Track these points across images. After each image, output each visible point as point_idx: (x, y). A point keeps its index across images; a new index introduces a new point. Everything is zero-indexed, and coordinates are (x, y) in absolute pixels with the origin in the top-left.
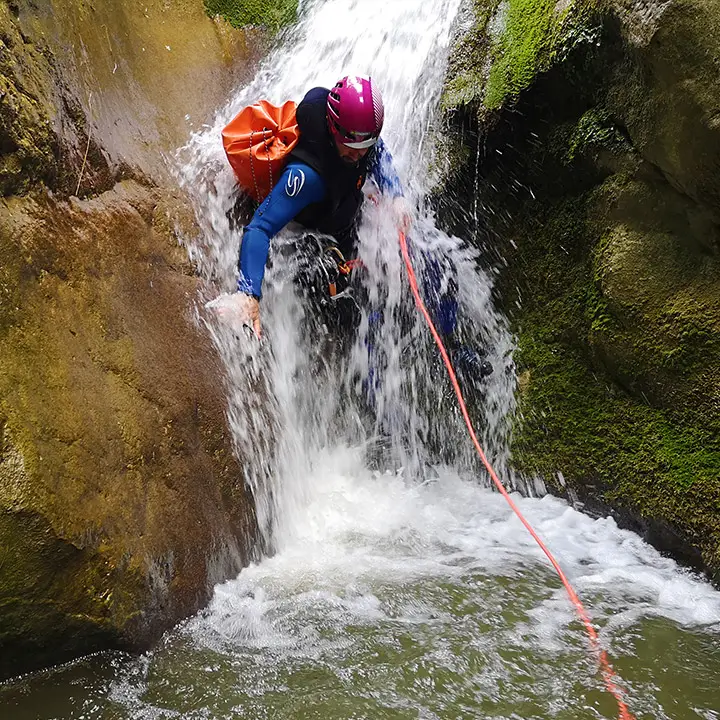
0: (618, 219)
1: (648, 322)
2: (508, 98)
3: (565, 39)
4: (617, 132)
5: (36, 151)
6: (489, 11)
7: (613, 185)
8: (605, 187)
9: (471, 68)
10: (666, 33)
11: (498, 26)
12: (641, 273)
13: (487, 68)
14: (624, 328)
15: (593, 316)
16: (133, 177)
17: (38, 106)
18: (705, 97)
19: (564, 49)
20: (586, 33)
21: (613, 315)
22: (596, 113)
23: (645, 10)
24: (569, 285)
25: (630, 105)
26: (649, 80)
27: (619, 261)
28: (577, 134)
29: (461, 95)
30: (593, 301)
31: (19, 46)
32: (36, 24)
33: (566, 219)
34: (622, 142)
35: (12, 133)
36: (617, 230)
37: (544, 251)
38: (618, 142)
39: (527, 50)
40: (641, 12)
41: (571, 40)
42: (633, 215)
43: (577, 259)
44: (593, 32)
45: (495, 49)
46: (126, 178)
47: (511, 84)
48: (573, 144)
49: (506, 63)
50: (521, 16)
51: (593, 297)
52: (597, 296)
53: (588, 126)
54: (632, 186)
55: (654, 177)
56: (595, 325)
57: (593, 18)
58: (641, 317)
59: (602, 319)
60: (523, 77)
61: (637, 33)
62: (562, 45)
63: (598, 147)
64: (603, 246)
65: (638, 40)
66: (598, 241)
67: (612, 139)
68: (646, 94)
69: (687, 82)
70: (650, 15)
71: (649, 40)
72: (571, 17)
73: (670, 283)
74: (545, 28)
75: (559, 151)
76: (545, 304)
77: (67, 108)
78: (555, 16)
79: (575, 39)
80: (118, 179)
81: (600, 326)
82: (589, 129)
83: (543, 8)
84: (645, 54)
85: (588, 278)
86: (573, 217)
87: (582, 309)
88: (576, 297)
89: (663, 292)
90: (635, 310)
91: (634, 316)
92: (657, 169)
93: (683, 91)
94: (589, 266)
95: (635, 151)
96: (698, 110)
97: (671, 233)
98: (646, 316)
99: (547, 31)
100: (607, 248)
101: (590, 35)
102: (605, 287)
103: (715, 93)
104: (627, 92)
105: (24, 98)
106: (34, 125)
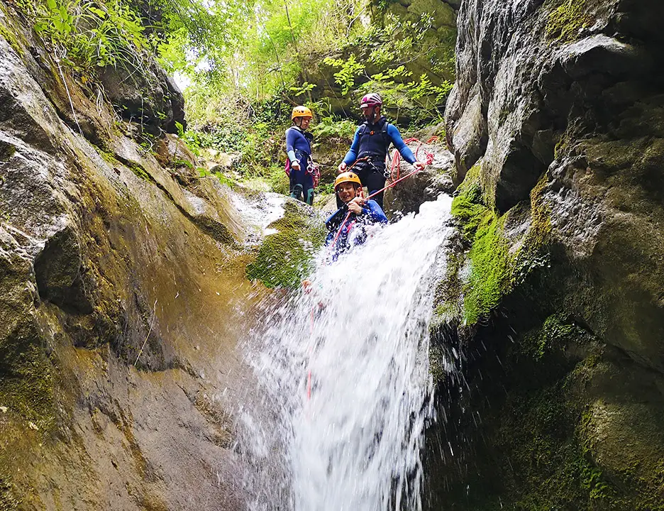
0: (594, 396)
1: (644, 484)
2: (481, 317)
3: (521, 268)
4: (578, 327)
5: (106, 318)
6: (458, 265)
7: (584, 368)
8: (576, 372)
9: (448, 300)
10: (604, 244)
11: (465, 273)
12: (626, 440)
13: (462, 299)
14: (622, 492)
15: (589, 486)
16: (183, 368)
17: (114, 288)
18: (649, 284)
19: (522, 274)
20: (538, 261)
21: (608, 482)
22: (557, 317)
23: (583, 233)
24: (559, 462)
25: (585, 304)
26: (597, 281)
27: (604, 431)
28: (543, 335)
29: (443, 317)
30: (586, 473)
31: (107, 247)
32: (121, 239)
33: (547, 405)
34: (583, 334)
35: (90, 299)
36: (595, 405)
37: (531, 437)
38: (580, 334)
39: (492, 281)
40: (580, 236)
41: (525, 268)
42: (608, 390)
43: (563, 438)
44: (543, 259)
45: (464, 287)
46: (177, 367)
47: (482, 307)
48: (542, 343)
49: (476, 294)
50: (483, 264)
51: (586, 469)
52: (589, 467)
53: (552, 326)
54: (600, 366)
55: (619, 357)
56: (593, 494)
57: (541, 249)
58: (637, 480)
59: (599, 487)
60: (490, 301)
61: (580, 249)
62: (519, 273)
63: (564, 340)
64: (585, 421)
65: (582, 254)
66: (580, 418)
67: (574, 333)
68: (598, 293)
69: (631, 276)
70: (588, 235)
71: (591, 251)
72: (523, 253)
73: (657, 446)
74: (504, 265)
75: (530, 351)
76: (540, 483)
77: (137, 301)
78: (510, 256)
79: (529, 266)
80: (171, 366)
81: (598, 493)
82: (553, 327)
83: (499, 254)
84: (590, 262)
85: (576, 454)
86: (552, 403)
87: (577, 483)
88: (569, 472)
89: (653, 455)
90: (629, 474)
91: (629, 480)
92: (620, 351)
93: (629, 283)
94: (576, 442)
95: (597, 339)
96: (647, 295)
97: (646, 403)
98: (642, 478)
99: (505, 267)
100: (589, 422)
101: (541, 261)
102: (595, 456)
103: (657, 280)
104: (580, 295)
105: (103, 280)
106: (109, 300)
